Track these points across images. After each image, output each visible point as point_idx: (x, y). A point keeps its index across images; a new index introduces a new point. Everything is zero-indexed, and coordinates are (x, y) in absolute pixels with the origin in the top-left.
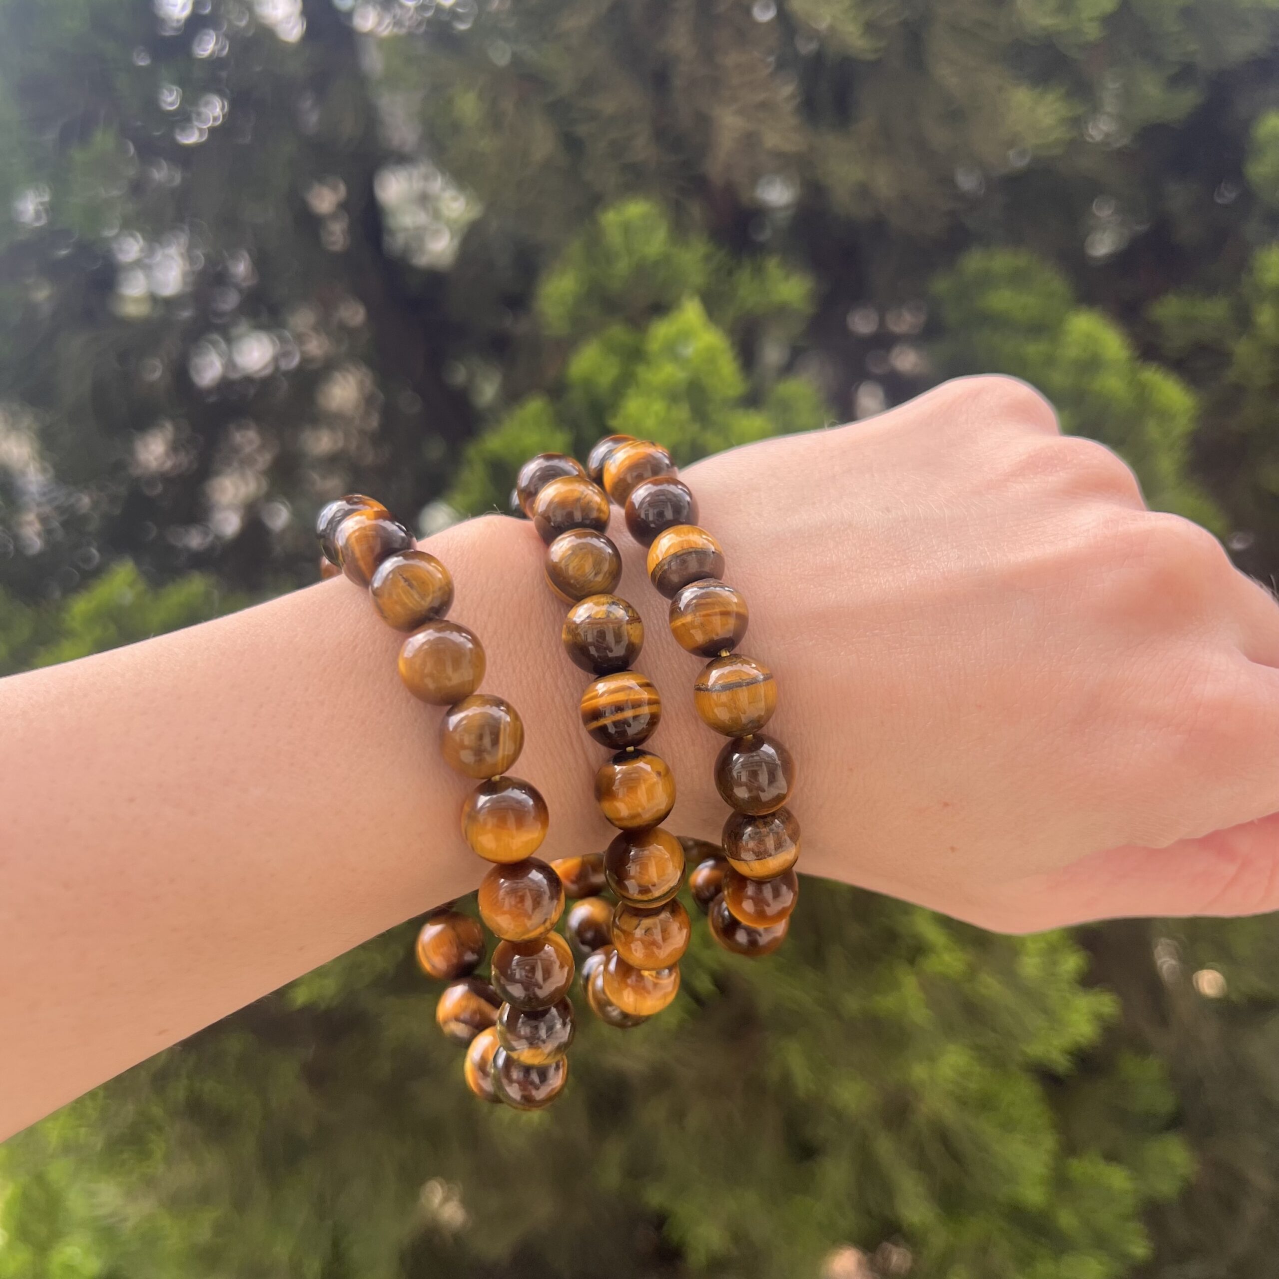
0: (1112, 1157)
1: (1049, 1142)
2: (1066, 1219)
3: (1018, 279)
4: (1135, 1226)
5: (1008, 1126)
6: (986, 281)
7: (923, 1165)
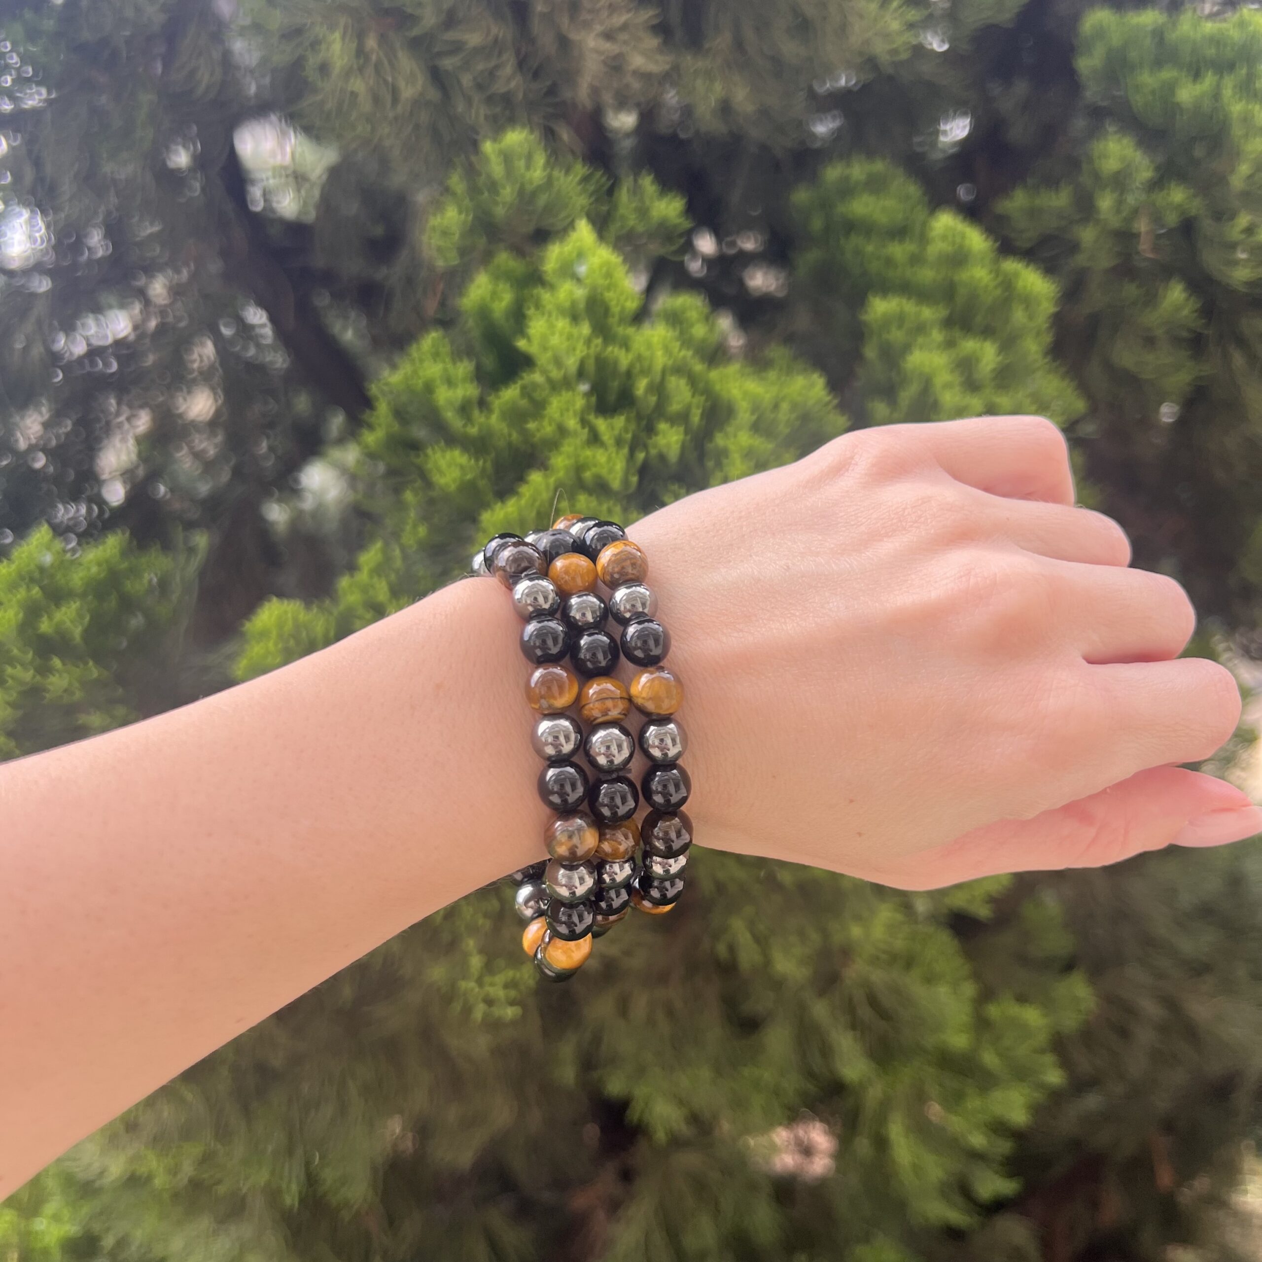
0: (1022, 999)
1: (969, 989)
2: (989, 1059)
3: (875, 185)
4: (1049, 1059)
5: (930, 979)
6: (847, 190)
7: (855, 1025)
